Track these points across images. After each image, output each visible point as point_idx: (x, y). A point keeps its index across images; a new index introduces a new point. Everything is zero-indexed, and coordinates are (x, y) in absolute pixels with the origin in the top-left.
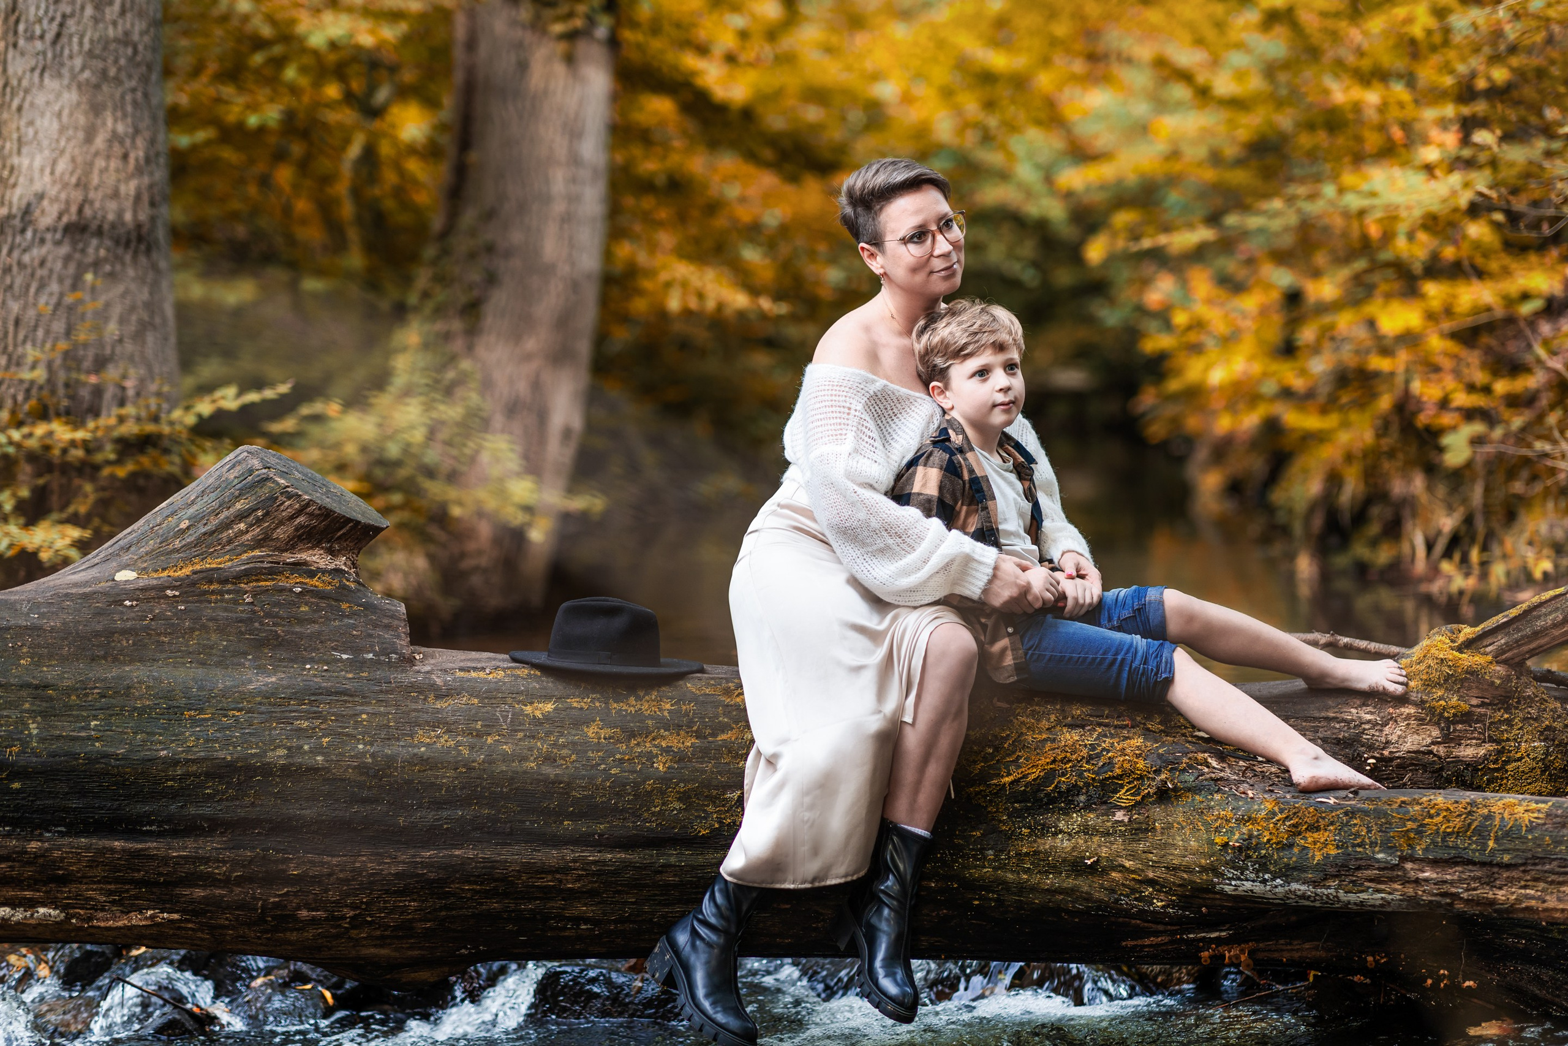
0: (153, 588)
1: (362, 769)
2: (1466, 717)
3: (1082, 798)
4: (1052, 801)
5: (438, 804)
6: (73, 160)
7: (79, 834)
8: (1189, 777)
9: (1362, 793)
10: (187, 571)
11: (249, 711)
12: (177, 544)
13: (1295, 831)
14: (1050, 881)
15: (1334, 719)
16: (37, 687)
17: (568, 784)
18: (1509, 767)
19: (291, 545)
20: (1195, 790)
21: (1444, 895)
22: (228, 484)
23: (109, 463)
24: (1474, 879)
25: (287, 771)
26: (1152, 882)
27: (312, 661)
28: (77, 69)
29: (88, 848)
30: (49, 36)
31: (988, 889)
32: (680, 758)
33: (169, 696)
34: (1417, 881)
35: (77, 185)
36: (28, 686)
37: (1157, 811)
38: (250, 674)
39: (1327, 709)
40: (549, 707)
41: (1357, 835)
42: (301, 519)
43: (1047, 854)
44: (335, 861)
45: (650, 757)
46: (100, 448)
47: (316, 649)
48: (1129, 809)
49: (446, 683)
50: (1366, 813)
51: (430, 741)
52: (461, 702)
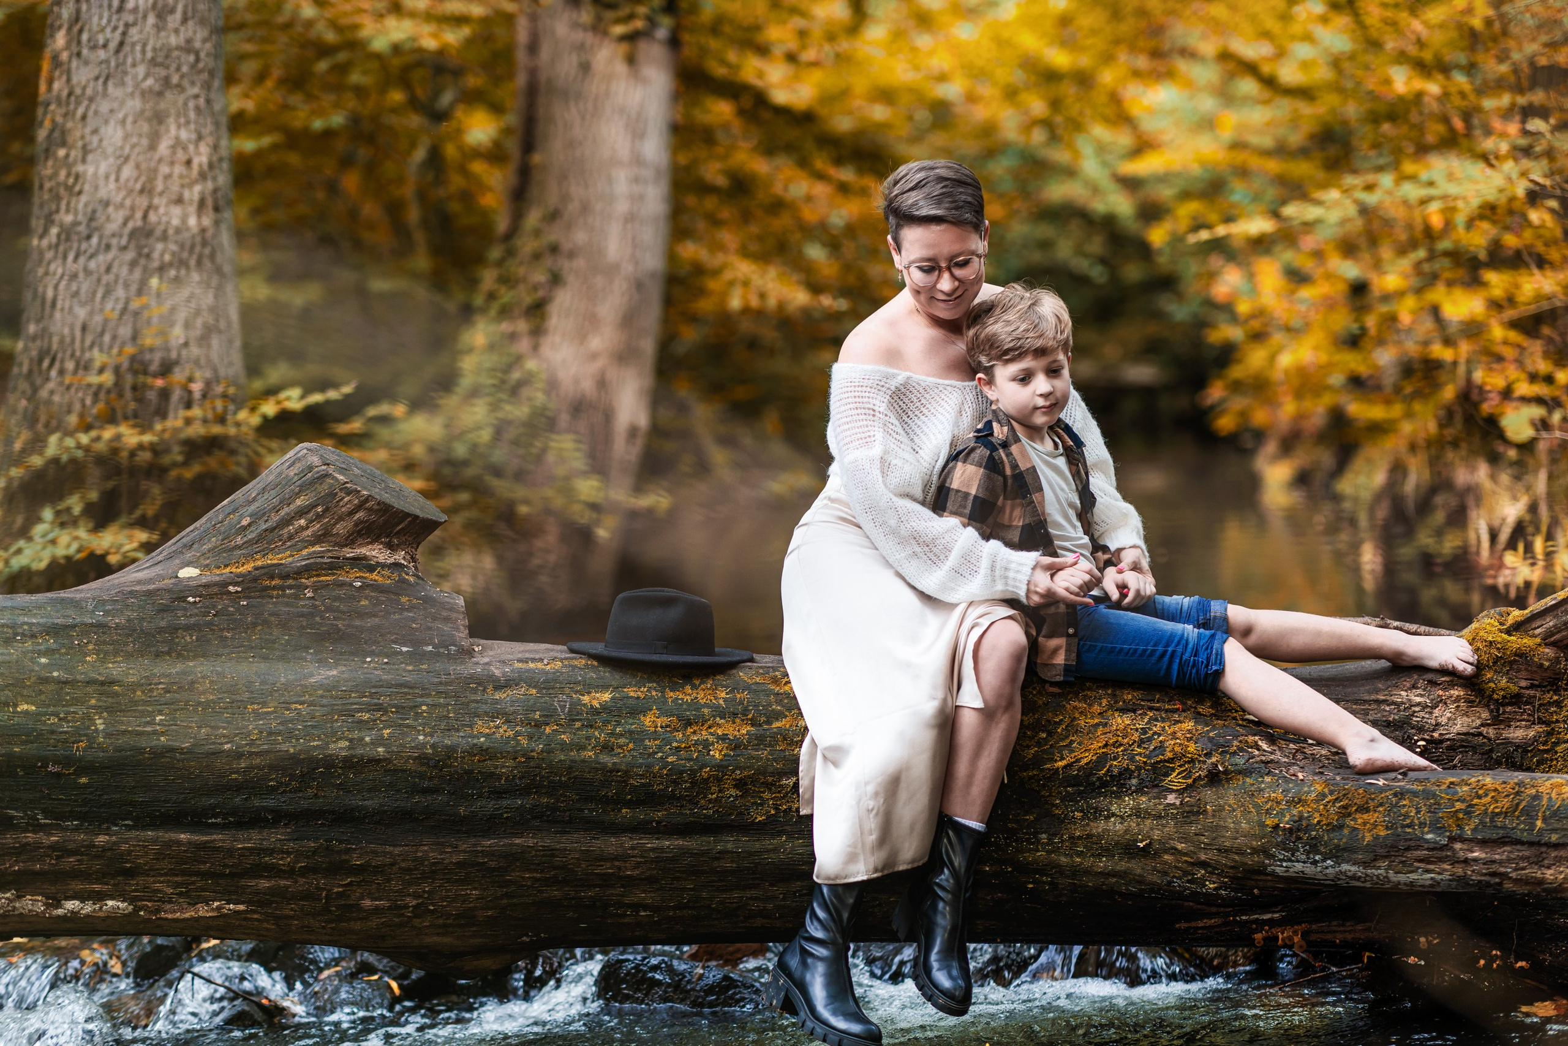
0: (216, 584)
1: (423, 759)
2: (1516, 699)
3: (1134, 781)
4: (1105, 784)
5: (498, 794)
6: (138, 166)
7: (145, 827)
8: (1240, 760)
9: (1411, 774)
10: (249, 567)
11: (311, 704)
12: (239, 540)
13: (1345, 811)
14: (1103, 864)
15: (1384, 701)
16: (103, 683)
17: (626, 772)
18: (1559, 749)
19: (351, 540)
20: (1246, 772)
21: (1493, 874)
22: (289, 481)
23: (175, 465)
24: (1523, 858)
25: (349, 764)
26: (1204, 864)
27: (372, 654)
28: (140, 77)
29: (154, 841)
30: (112, 45)
31: (1042, 872)
32: (736, 745)
33: (232, 690)
34: (1466, 861)
35: (142, 191)
37: (1208, 794)
38: (312, 667)
39: (1377, 691)
40: (606, 696)
41: (1406, 816)
42: (360, 515)
43: (1100, 837)
44: (397, 850)
45: (707, 745)
46: (168, 451)
47: (376, 643)
48: (1180, 792)
49: (504, 674)
50: (1415, 794)
51: (489, 731)
52: (520, 693)
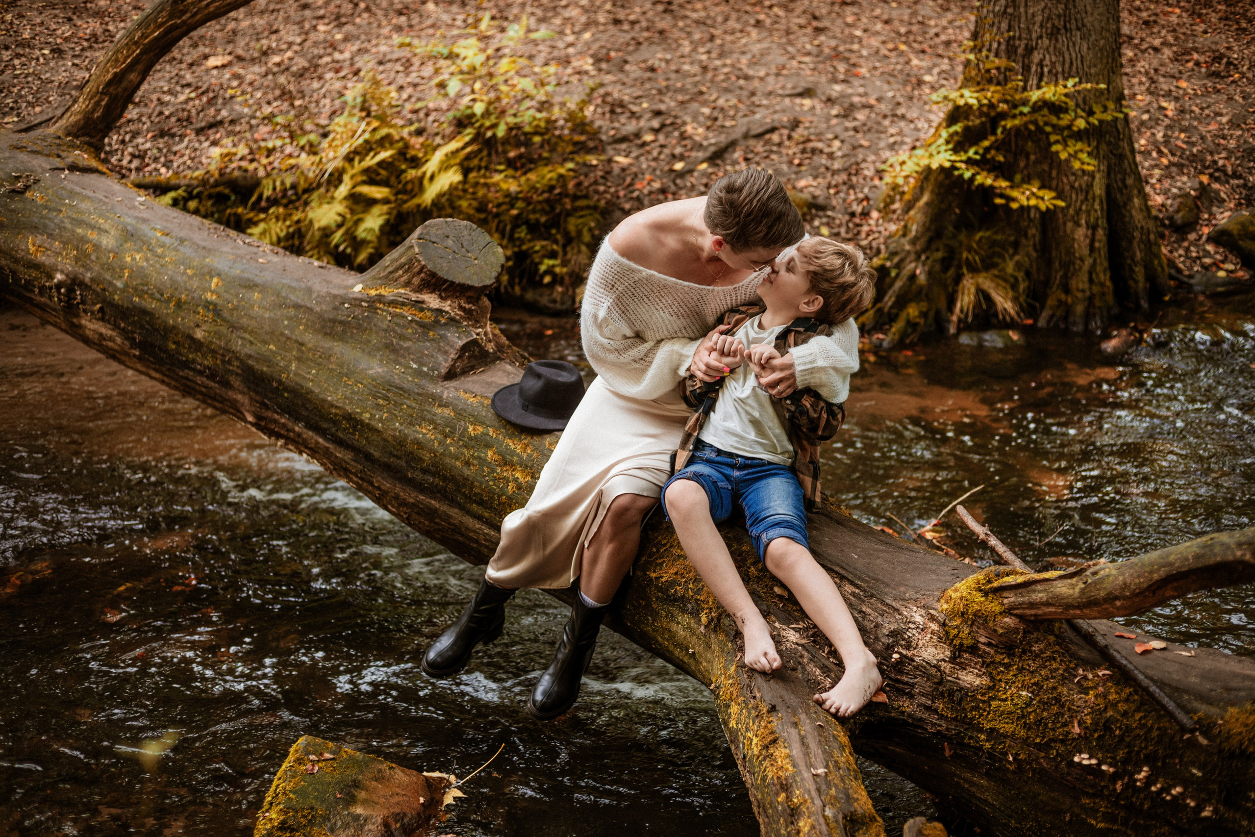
0: (360, 298)
2: (973, 649)
4: (675, 600)
5: (425, 471)
10: (377, 292)
11: (365, 386)
12: (382, 274)
16: (301, 344)
18: (994, 704)
19: (418, 290)
25: (369, 427)
27: (400, 364)
33: (342, 366)
36: (296, 341)
38: (375, 364)
40: (480, 429)
42: (422, 275)
43: (675, 634)
47: (405, 358)
49: (447, 397)
51: (425, 433)
52: (447, 412)
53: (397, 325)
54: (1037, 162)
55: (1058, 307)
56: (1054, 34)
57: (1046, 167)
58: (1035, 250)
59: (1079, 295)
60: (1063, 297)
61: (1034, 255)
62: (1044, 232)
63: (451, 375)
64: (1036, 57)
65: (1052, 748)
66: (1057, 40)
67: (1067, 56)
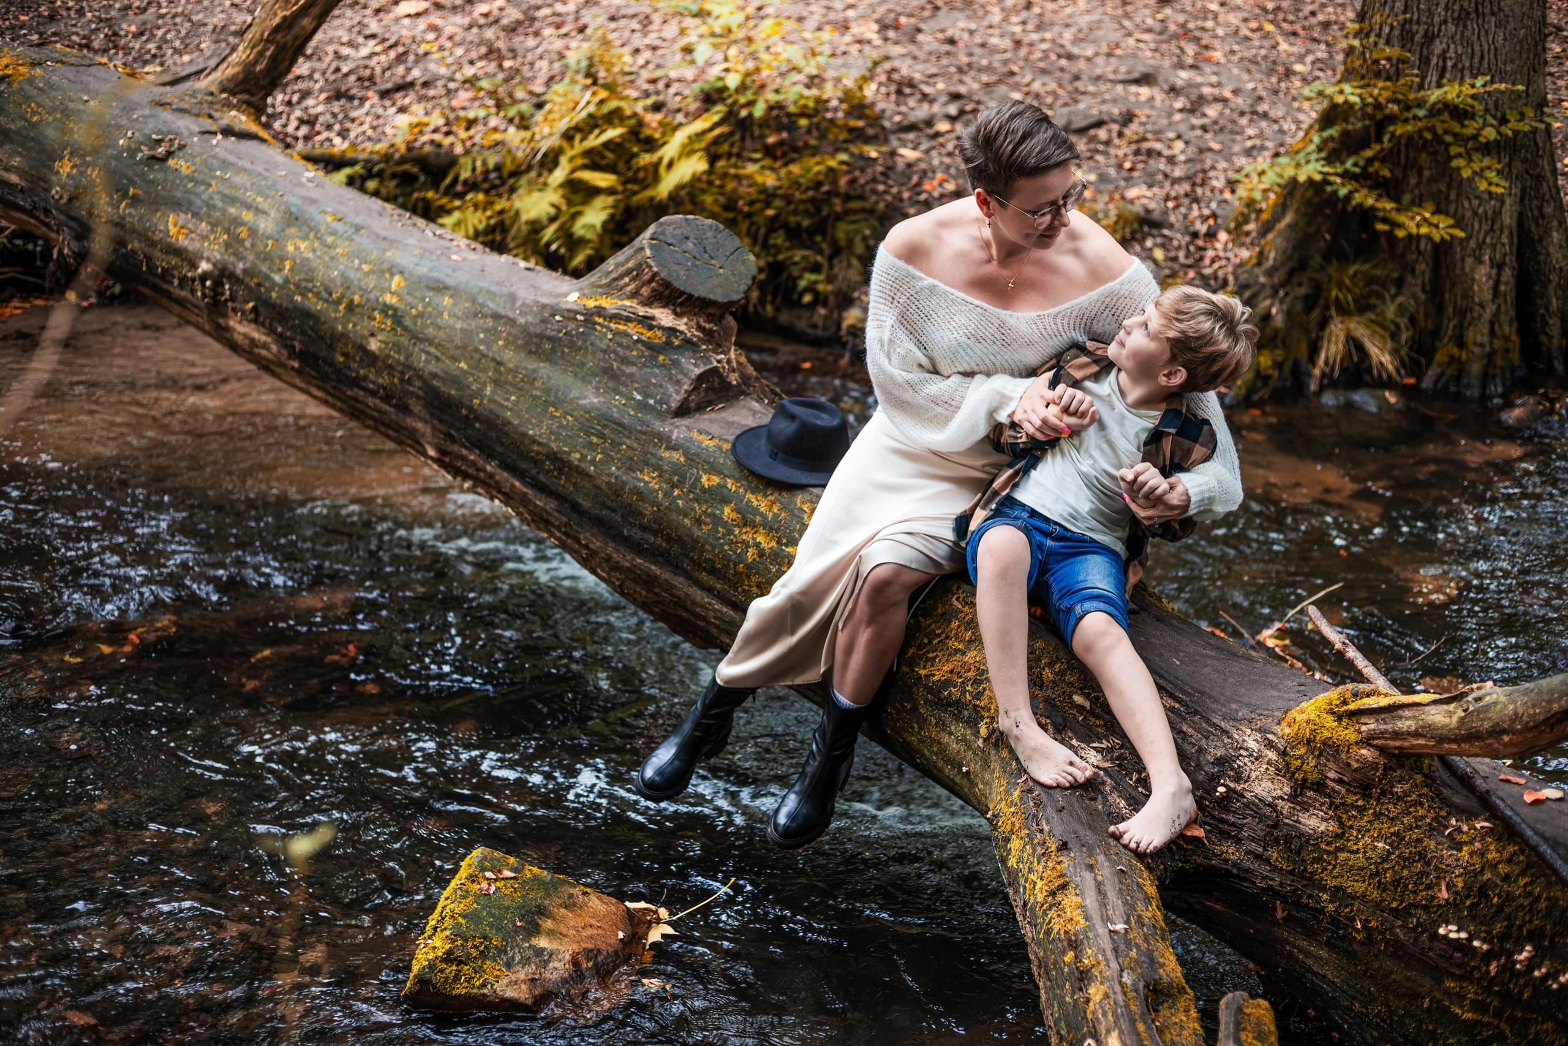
0: (575, 310)
1: (609, 485)
2: (1319, 786)
3: (966, 713)
4: (948, 705)
5: (644, 528)
7: (503, 469)
10: (595, 304)
11: (576, 419)
15: (1226, 732)
16: (499, 363)
17: (703, 545)
18: (1342, 856)
19: (648, 302)
25: (579, 470)
27: (621, 394)
32: (761, 554)
33: (549, 392)
36: (494, 360)
37: (992, 753)
38: (590, 392)
40: (716, 480)
42: (653, 284)
43: (945, 747)
45: (748, 546)
47: (627, 386)
48: (983, 740)
49: (677, 438)
51: (648, 479)
52: (677, 457)
53: (620, 345)
54: (1432, 180)
55: (1449, 364)
56: (1461, 19)
57: (1443, 188)
58: (1424, 291)
59: (1477, 350)
60: (1456, 352)
61: (1422, 297)
62: (1436, 268)
63: (683, 411)
64: (1438, 47)
65: (1411, 915)
66: (1465, 26)
67: (1477, 48)
